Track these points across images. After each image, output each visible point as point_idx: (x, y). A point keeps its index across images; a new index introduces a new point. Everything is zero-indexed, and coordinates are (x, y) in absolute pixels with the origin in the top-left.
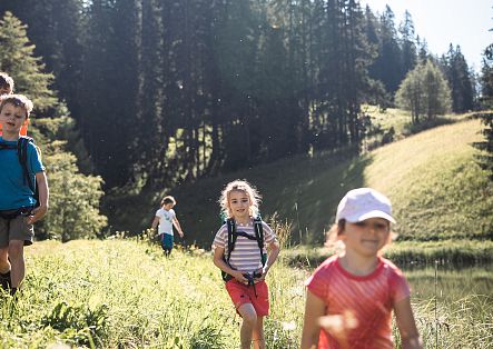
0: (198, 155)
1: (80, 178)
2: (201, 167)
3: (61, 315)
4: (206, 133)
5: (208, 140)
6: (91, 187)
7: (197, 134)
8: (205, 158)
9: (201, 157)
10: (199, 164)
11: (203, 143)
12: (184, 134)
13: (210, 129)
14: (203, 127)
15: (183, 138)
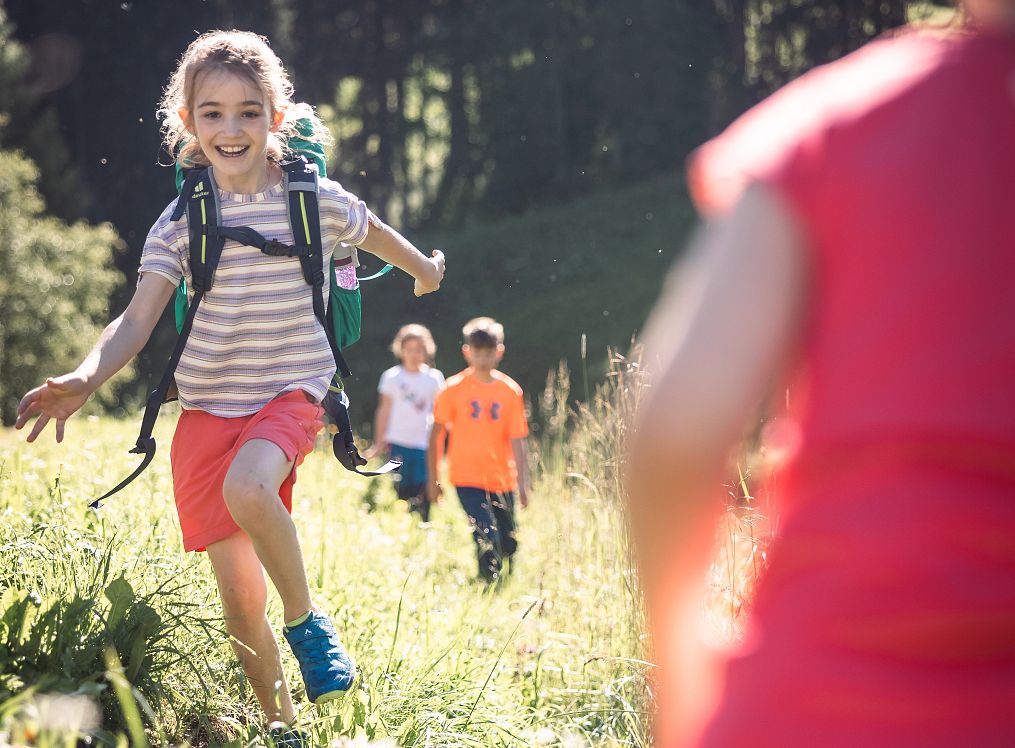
0: (405, 163)
1: (50, 233)
2: (416, 200)
3: (25, 635)
4: (429, 93)
5: (436, 116)
6: (84, 259)
7: (402, 95)
8: (427, 171)
9: (415, 171)
10: (407, 189)
11: (420, 125)
12: (362, 97)
13: (440, 81)
14: (421, 74)
15: (358, 110)
